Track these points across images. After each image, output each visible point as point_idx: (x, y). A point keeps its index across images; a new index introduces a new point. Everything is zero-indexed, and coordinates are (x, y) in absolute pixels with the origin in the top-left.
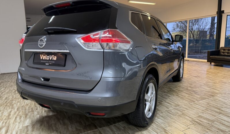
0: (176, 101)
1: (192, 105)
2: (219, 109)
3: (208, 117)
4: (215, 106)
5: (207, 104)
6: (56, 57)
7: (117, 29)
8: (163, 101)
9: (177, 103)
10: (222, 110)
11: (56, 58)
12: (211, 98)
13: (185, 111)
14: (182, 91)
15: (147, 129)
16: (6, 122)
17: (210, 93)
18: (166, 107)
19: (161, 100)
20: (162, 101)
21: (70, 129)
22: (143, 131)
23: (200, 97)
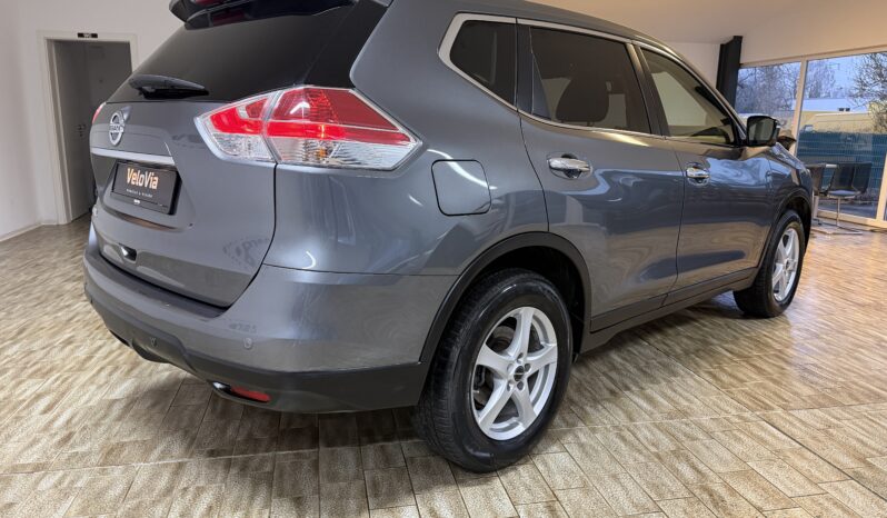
0: (686, 394)
1: (745, 420)
2: (863, 460)
3: (782, 482)
4: (854, 442)
5: (822, 427)
6: (156, 178)
7: (352, 87)
8: (634, 388)
9: (686, 404)
10: (870, 466)
11: (156, 183)
12: (863, 407)
13: (696, 443)
14: (746, 359)
15: (487, 481)
16: (67, 379)
17: (878, 383)
18: (626, 412)
19: (628, 382)
20: (628, 388)
21: (230, 432)
22: (469, 485)
23: (811, 393)
